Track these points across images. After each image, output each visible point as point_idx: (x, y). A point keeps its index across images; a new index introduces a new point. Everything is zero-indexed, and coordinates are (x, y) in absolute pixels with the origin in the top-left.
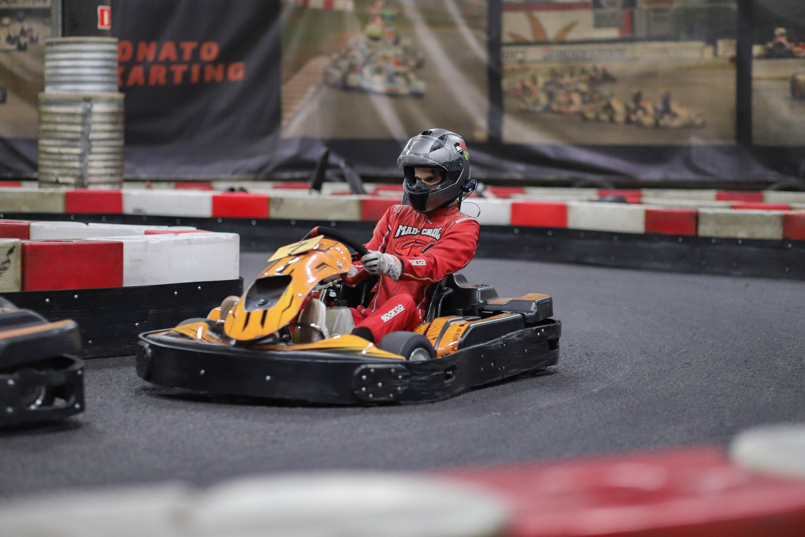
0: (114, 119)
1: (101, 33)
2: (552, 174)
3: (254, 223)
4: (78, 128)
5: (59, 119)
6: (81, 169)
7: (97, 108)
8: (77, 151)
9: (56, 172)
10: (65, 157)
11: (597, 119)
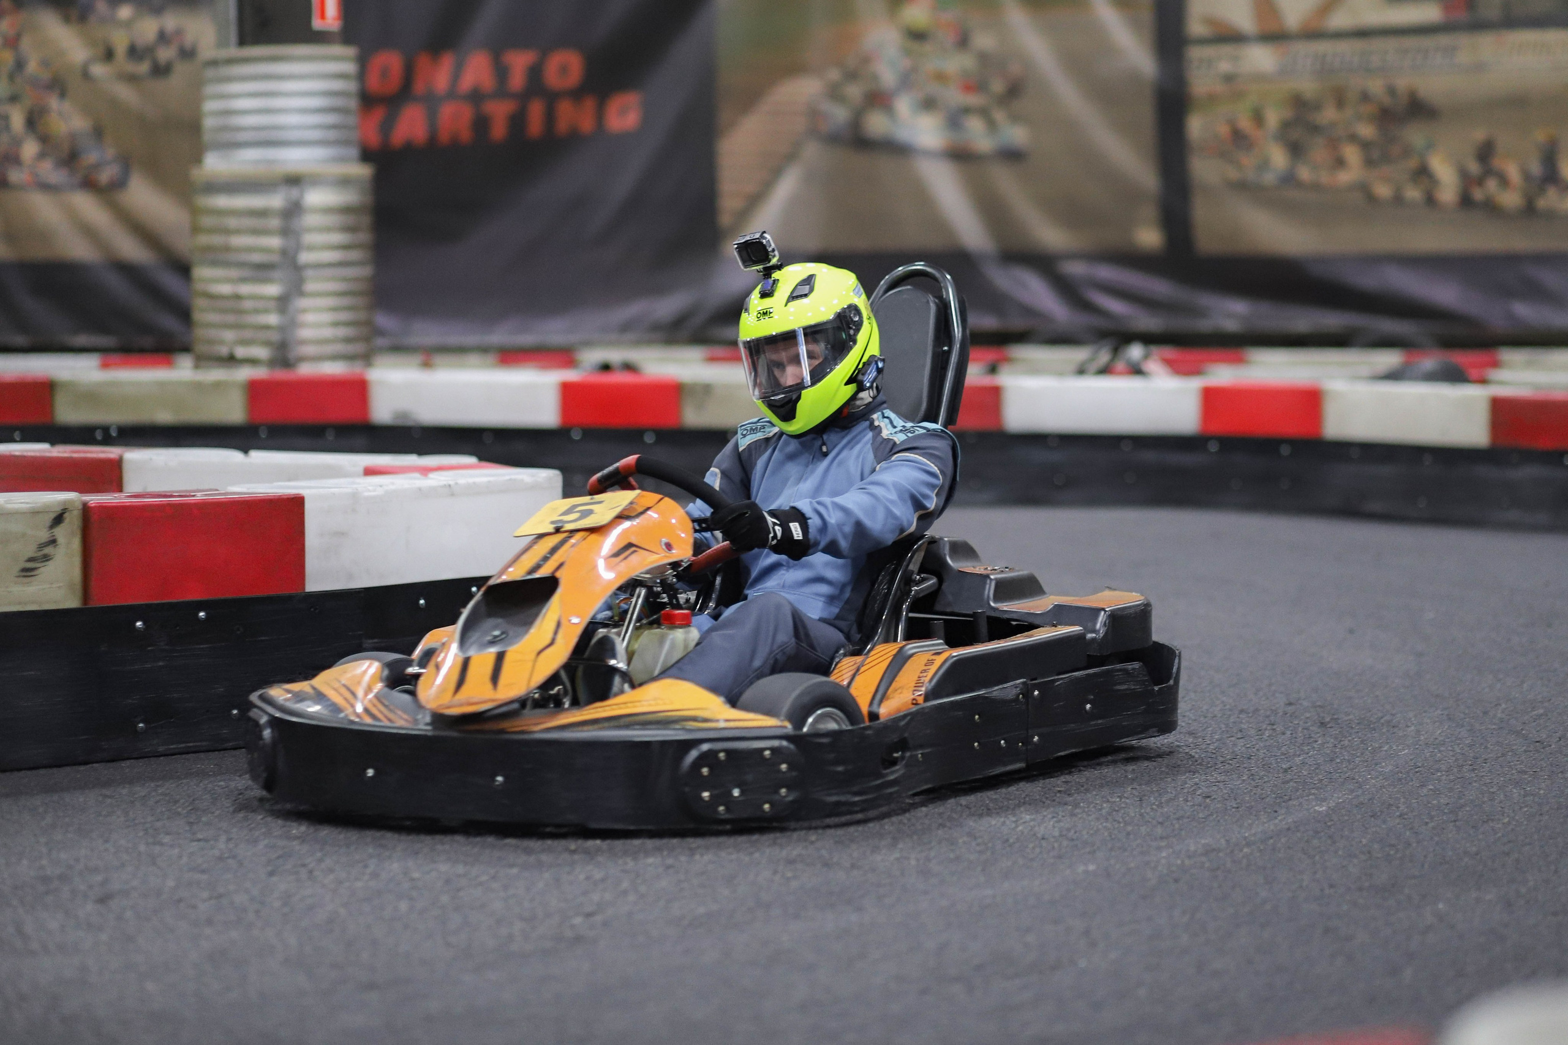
0: (350, 220)
1: (320, 38)
2: (1303, 320)
3: (649, 438)
4: (275, 242)
5: (232, 222)
6: (281, 329)
7: (316, 197)
8: (273, 290)
9: (229, 335)
10: (248, 304)
11: (1398, 199)
